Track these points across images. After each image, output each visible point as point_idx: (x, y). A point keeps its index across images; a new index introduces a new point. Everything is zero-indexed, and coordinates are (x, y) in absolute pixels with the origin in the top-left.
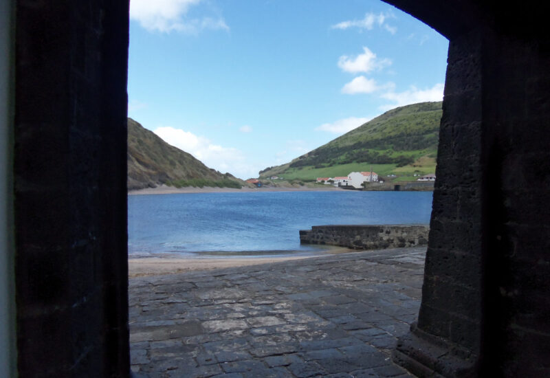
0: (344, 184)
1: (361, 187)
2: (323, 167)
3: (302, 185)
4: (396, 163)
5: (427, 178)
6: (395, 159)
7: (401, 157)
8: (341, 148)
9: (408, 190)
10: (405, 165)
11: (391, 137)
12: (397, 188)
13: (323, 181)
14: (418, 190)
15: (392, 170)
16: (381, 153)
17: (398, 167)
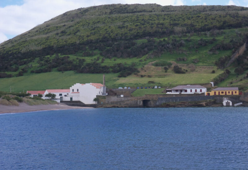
0: (67, 99)
1: (94, 103)
2: (10, 76)
3: (20, 101)
4: (114, 72)
5: (177, 91)
6: (111, 67)
7: (119, 65)
8: (24, 53)
9: (161, 106)
10: (129, 74)
11: (91, 42)
12: (146, 103)
13: (41, 96)
14: (174, 106)
15: (115, 80)
16: (88, 60)
17: (120, 77)
